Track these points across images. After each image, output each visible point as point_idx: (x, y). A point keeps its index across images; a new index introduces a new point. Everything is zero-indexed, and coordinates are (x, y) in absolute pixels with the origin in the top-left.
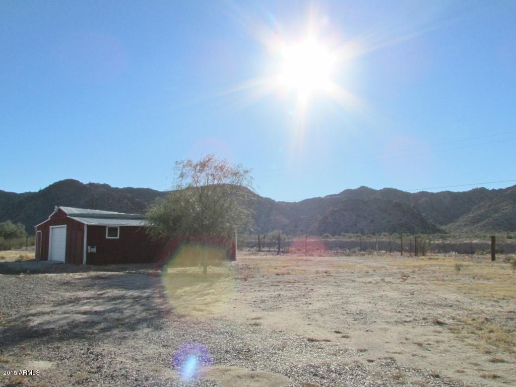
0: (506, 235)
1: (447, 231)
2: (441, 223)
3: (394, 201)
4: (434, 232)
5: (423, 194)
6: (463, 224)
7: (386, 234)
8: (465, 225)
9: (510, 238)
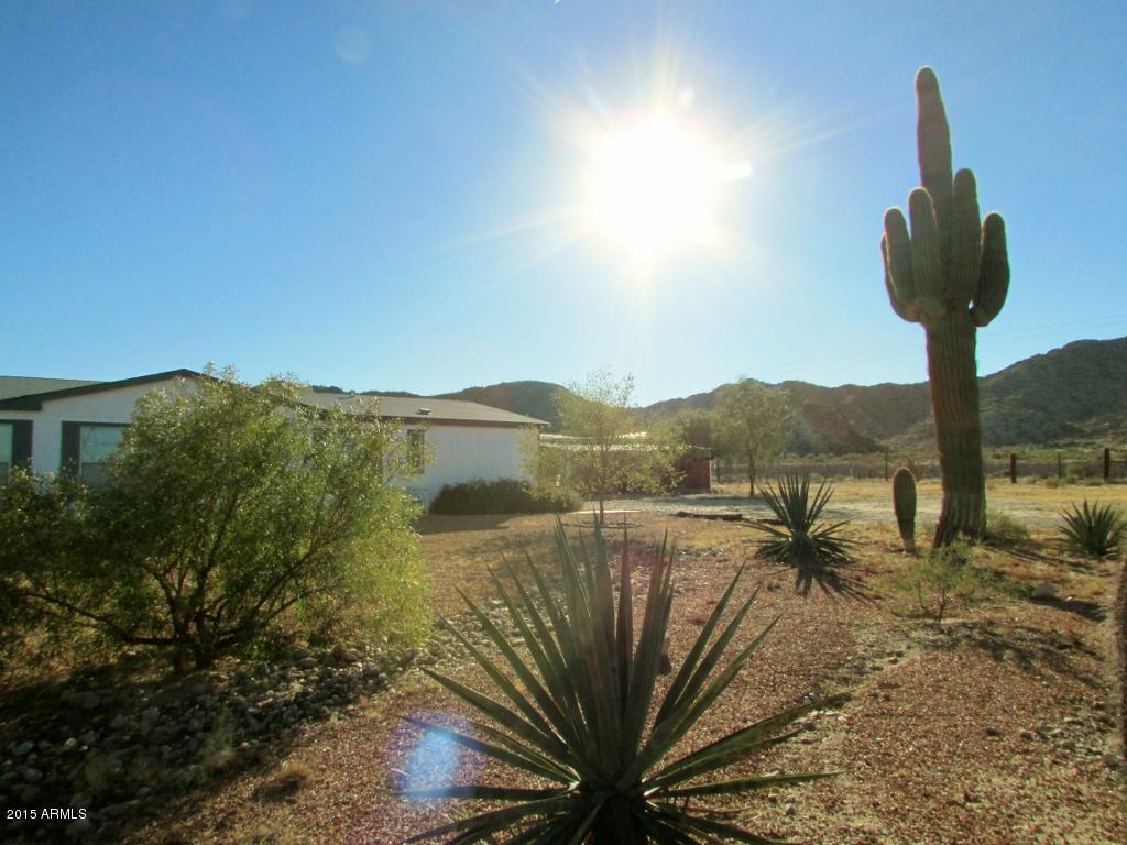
0: (992, 453)
1: (892, 448)
2: (881, 437)
3: (806, 402)
4: (871, 451)
5: (850, 389)
6: (916, 436)
7: (794, 454)
8: (921, 438)
9: (998, 457)
